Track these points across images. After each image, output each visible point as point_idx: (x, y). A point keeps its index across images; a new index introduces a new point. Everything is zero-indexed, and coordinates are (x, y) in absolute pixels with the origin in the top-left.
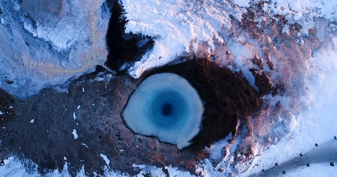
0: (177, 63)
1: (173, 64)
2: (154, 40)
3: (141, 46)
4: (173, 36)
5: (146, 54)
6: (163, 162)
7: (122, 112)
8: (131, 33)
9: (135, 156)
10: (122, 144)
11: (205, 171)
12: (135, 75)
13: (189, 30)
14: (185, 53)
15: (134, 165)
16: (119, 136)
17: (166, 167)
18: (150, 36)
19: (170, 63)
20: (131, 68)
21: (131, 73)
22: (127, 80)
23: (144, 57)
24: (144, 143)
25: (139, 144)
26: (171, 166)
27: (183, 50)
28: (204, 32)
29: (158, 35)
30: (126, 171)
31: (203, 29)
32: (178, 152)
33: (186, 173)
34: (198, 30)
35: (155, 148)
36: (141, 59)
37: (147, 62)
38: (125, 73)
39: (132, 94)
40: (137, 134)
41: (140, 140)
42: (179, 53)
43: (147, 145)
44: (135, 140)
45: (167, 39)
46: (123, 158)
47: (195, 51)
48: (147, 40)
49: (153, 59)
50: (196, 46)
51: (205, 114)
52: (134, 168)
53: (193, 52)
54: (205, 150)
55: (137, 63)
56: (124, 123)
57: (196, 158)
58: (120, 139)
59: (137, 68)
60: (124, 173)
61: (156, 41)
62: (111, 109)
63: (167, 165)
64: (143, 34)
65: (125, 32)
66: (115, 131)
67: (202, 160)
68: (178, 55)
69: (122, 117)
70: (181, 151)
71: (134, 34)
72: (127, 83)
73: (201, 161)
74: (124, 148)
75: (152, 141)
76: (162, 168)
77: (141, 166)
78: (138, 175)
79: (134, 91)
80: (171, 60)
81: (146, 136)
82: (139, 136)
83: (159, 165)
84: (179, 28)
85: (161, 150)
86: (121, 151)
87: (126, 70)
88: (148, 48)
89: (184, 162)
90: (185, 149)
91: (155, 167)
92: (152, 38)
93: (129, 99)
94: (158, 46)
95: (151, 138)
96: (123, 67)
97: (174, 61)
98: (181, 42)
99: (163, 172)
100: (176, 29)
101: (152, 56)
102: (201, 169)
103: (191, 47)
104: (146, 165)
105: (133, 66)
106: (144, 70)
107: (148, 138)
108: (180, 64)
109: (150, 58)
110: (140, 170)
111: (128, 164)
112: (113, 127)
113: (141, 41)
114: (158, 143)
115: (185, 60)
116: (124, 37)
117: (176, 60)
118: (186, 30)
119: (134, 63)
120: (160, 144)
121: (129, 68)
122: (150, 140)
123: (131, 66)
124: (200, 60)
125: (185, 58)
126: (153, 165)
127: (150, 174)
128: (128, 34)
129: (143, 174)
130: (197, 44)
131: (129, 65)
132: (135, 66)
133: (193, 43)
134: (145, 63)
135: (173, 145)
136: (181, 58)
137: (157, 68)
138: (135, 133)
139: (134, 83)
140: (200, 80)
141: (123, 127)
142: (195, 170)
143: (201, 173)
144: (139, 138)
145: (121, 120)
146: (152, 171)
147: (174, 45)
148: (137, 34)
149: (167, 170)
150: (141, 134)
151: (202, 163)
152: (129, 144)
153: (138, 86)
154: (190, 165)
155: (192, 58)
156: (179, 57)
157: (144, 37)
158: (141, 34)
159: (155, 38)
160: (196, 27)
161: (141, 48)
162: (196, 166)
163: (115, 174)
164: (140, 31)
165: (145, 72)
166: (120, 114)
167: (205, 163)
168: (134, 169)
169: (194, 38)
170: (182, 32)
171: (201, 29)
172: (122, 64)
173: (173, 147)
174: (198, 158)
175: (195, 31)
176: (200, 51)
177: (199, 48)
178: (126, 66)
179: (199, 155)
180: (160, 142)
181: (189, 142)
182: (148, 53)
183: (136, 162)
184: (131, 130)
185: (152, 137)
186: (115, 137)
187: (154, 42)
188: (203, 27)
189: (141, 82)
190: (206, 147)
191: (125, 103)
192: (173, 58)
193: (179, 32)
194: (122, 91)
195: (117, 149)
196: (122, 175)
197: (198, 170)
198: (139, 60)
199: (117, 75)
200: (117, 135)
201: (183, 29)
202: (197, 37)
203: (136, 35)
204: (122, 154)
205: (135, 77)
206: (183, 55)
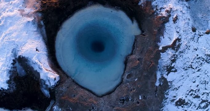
0: (44, 32)
1: (45, 36)
2: (17, 57)
3: (23, 71)
4: (14, 35)
5: (33, 66)
6: (155, 52)
7: (97, 96)
8: (8, 82)
9: (147, 83)
10: (133, 97)
11: (165, 6)
12: (55, 79)
13: (9, 17)
14: (33, 22)
15: (157, 84)
16: (123, 100)
17: (160, 49)
18: (13, 60)
19: (44, 39)
20: (47, 83)
21: (53, 84)
22: (61, 89)
23: (36, 68)
24: (132, 72)
25: (133, 78)
26: (159, 44)
27: (31, 24)
28: (14, 2)
29: (12, 52)
30: (163, 93)
31: (11, 2)
32: (144, 35)
33: (167, 28)
34: (11, 7)
35: (139, 59)
36: (38, 71)
37: (41, 64)
38: (52, 91)
39: (77, 84)
40: (122, 79)
41: (129, 76)
42: (33, 28)
43: (135, 69)
44: (129, 82)
45: (17, 42)
46: (149, 96)
47: (33, 11)
48: (17, 64)
49: (38, 57)
50: (28, 10)
51: (103, 4)
52: (160, 85)
53: (34, 13)
54: (143, 5)
55: (42, 76)
56: (109, 93)
57: (151, 15)
58: (127, 99)
59: (47, 77)
60: (166, 96)
61: (19, 54)
62: (93, 108)
63: (158, 47)
64: (10, 69)
65: (6, 88)
66: (118, 105)
67: (153, 9)
68: (35, 29)
69: (103, 96)
70: (143, 32)
71: (9, 79)
72: (64, 88)
73: (155, 10)
74: (137, 94)
75: (131, 63)
76: (161, 53)
77: (159, 76)
78: (168, 80)
79: (73, 81)
80: (41, 38)
81: (125, 69)
82: (125, 78)
83: (158, 57)
84: (7, 28)
85: (141, 52)
86: (140, 98)
87: (49, 90)
88: (26, 64)
89: (154, 28)
90: (140, 27)
91: (159, 61)
92: (16, 58)
93: (83, 87)
94: (23, 52)
95: (128, 64)
96: (46, 92)
97: (42, 35)
98: (22, 26)
99: (165, 51)
100: (7, 32)
101: (34, 59)
102: (163, 10)
103: (28, 15)
104: (157, 70)
105: (45, 82)
106: (50, 69)
107: (128, 68)
108: (46, 28)
109: (37, 61)
110: (163, 78)
111: (156, 91)
112: (114, 107)
113: (18, 71)
114: (133, 56)
115: (42, 23)
116: (12, 91)
117: (41, 33)
118: (9, 21)
119: (41, 80)
120: (134, 54)
121: (47, 85)
122: (129, 65)
123: (44, 84)
124: (43, 5)
125: (39, 22)
126: (157, 63)
127: (167, 67)
128: (9, 86)
129: (167, 75)
130: (25, 9)
131: (44, 86)
132: (45, 79)
133: (24, 13)
134: (42, 67)
135: (135, 40)
136: (39, 26)
137: (48, 53)
138: (121, 83)
139: (65, 81)
140: (65, 7)
141: (114, 95)
142: (164, 17)
143: (167, 11)
144: (127, 78)
145: (106, 97)
146: (164, 64)
147: (24, 34)
148: (9, 75)
149: (163, 48)
150: (123, 75)
151: (157, 9)
152: (134, 89)
153: (68, 77)
154: (158, 22)
155: (40, 15)
156: (38, 28)
157: (14, 67)
158: (10, 71)
159: (15, 55)
160: (7, 10)
161: (26, 71)
162: (160, 15)
163: (166, 106)
164: (6, 72)
165: (52, 68)
166: (98, 98)
167: (156, 6)
168: (162, 84)
169: (19, 12)
170: (11, 24)
171: (11, 4)
172: (43, 94)
173: (138, 40)
174: (151, 13)
175: (11, 11)
176: (34, 6)
177: (30, 7)
178: (46, 89)
179: (148, 11)
180: (132, 54)
181: (133, 22)
182: (31, 63)
183: (154, 81)
184: (118, 86)
185: (126, 63)
186: (125, 104)
187: (19, 57)
188: (8, 3)
189: (64, 73)
190: (140, 4)
191: (87, 92)
192: (39, 35)
193: (11, 28)
194: (73, 95)
195: (138, 103)
196: (167, 98)
197: (164, 13)
198: (39, 74)
199: (55, 100)
200: (123, 102)
201: (8, 24)
202: (18, 9)
203: (10, 77)
204: (144, 98)
205: (57, 80)
206: (36, 25)
